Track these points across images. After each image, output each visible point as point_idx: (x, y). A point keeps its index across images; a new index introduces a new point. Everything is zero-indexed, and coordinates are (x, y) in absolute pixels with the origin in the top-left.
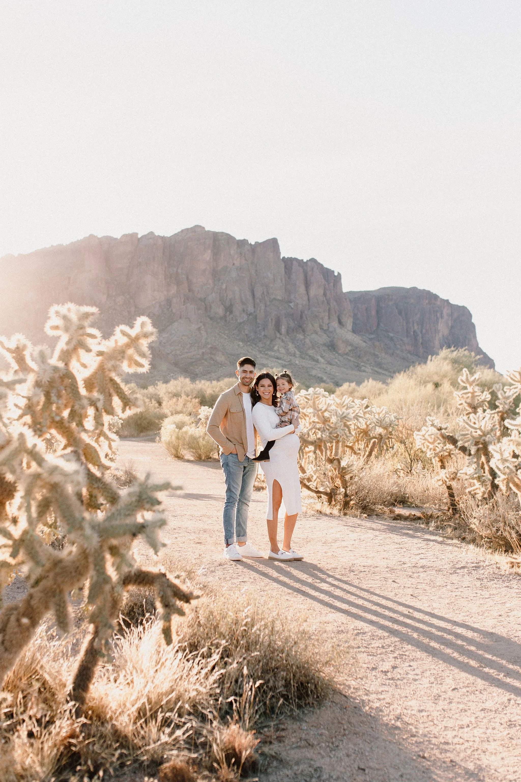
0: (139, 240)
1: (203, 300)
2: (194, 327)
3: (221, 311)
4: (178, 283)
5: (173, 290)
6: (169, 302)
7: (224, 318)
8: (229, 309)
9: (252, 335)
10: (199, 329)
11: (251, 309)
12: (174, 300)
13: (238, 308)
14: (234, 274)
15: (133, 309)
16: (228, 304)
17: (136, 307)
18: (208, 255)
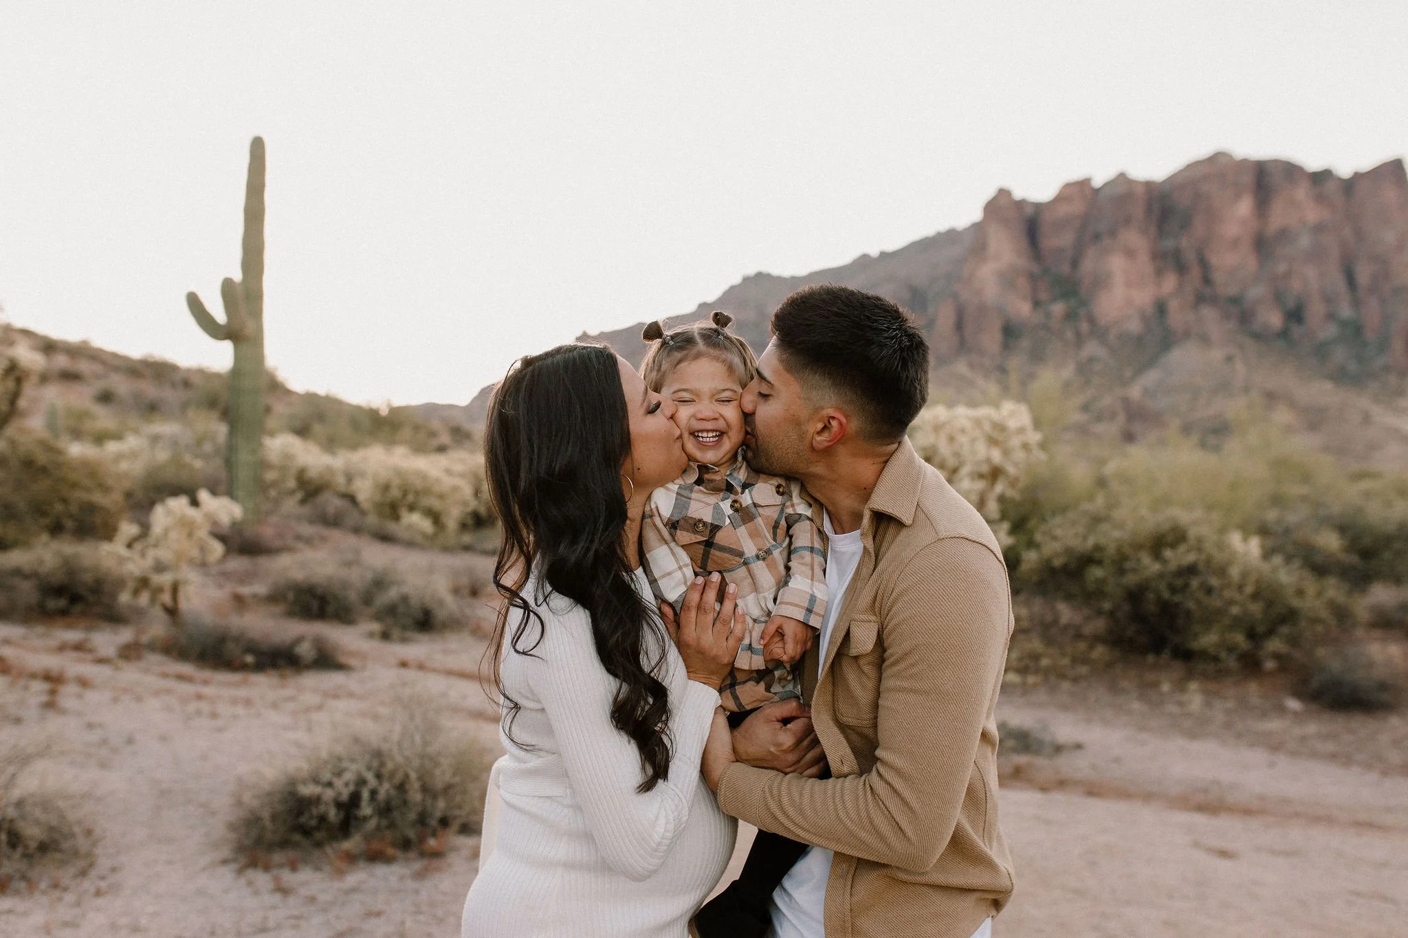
0: (1097, 191)
1: (1235, 301)
2: (1217, 354)
3: (1274, 319)
4: (1181, 269)
5: (1170, 283)
6: (1161, 308)
7: (1284, 334)
8: (1295, 315)
9: (1353, 367)
10: (1229, 359)
11: (1346, 312)
12: (1173, 305)
13: (1316, 310)
14: (1305, 241)
15: (1085, 327)
16: (1291, 304)
17: (1092, 320)
18: (1245, 207)
